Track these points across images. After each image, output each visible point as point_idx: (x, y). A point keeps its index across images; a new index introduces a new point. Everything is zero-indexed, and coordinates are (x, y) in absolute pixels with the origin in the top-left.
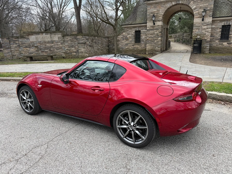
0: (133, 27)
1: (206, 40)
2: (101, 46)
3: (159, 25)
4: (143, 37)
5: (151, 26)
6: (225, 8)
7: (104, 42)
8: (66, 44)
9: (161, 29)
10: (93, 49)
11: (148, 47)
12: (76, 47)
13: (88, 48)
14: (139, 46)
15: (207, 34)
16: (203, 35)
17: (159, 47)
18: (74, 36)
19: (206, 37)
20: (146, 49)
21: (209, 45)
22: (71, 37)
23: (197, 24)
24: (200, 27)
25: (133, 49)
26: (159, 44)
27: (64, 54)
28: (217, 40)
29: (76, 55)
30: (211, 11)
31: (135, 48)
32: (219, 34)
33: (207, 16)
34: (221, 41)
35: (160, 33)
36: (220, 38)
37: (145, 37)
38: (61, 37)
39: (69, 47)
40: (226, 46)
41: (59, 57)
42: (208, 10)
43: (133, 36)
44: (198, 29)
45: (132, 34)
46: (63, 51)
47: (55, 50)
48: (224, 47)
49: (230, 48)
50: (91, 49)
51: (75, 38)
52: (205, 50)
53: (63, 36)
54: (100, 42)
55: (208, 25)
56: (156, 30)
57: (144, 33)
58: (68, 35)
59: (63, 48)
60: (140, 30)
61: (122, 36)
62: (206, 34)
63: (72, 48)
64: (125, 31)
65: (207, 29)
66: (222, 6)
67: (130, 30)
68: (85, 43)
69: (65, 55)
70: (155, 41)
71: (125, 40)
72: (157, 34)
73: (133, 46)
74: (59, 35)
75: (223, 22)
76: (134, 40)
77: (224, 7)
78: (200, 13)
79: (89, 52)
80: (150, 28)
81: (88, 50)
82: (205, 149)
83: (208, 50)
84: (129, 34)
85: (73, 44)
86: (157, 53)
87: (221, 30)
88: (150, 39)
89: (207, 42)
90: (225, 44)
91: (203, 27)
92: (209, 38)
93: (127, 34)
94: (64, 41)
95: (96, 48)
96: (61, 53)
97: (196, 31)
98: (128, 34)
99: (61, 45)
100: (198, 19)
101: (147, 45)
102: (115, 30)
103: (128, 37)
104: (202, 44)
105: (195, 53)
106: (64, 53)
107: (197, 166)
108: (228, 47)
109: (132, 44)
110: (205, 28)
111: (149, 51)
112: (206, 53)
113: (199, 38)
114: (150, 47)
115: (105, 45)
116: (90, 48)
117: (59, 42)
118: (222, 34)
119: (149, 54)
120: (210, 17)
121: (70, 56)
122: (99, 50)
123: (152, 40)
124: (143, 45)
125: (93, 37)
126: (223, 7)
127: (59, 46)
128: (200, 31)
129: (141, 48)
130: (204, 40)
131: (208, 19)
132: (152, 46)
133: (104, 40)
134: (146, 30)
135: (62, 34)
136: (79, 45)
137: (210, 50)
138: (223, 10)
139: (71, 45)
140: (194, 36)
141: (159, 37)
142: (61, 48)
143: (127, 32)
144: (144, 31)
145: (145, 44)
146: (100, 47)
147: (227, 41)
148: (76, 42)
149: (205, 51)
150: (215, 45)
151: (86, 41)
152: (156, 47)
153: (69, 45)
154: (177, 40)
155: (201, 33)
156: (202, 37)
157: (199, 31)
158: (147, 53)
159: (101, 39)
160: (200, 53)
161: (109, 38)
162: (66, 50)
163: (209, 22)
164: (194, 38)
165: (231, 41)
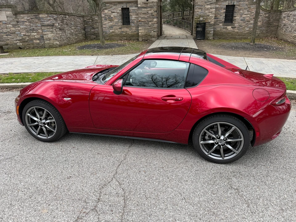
0: (118, 3)
1: (210, 23)
2: (75, 28)
3: (153, 2)
4: (133, 17)
5: (143, 2)
7: (78, 23)
8: (22, 27)
9: (156, 6)
10: (64, 34)
11: (142, 31)
12: (39, 31)
13: (58, 32)
14: (128, 30)
15: (210, 15)
16: (206, 17)
17: (155, 32)
18: (34, 14)
19: (210, 19)
20: (138, 33)
21: (212, 30)
22: (28, 15)
23: (199, 2)
24: (202, 6)
25: (121, 34)
26: (155, 27)
27: (21, 42)
28: (221, 23)
29: (41, 43)
31: (123, 32)
32: (223, 16)
34: (225, 24)
35: (156, 13)
36: (224, 20)
37: (136, 18)
38: (11, 15)
39: (28, 32)
40: (230, 31)
41: (11, 46)
43: (119, 15)
44: (200, 8)
45: (118, 13)
46: (18, 38)
47: (4, 37)
48: (228, 31)
49: (234, 33)
50: (61, 34)
51: (36, 18)
52: (209, 35)
53: (16, 14)
54: (73, 23)
55: (211, 3)
56: (150, 8)
57: (134, 12)
58: (24, 13)
59: (17, 33)
60: (128, 7)
61: (103, 14)
62: (209, 15)
63: (33, 32)
64: (107, 7)
65: (211, 9)
67: (115, 7)
68: (53, 25)
69: (21, 44)
70: (150, 23)
71: (108, 21)
72: (152, 14)
73: (120, 30)
74: (9, 13)
75: (227, 1)
76: (121, 20)
79: (60, 39)
80: (142, 5)
81: (58, 35)
82: (287, 152)
83: (212, 35)
84: (114, 12)
85: (33, 27)
86: (153, 39)
87: (225, 11)
88: (143, 20)
89: (211, 25)
90: (229, 28)
91: (206, 6)
92: (213, 21)
93: (110, 12)
94: (18, 22)
95: (69, 32)
96: (14, 42)
97: (198, 11)
98: (112, 12)
99: (13, 29)
101: (140, 28)
102: (98, 6)
103: (112, 16)
104: (206, 28)
105: (198, 39)
106: (19, 40)
107: (294, 171)
108: (233, 31)
109: (119, 26)
110: (209, 8)
111: (142, 36)
112: (210, 39)
113: (202, 21)
114: (144, 31)
115: (79, 28)
116: (60, 32)
117: (10, 24)
118: (226, 16)
119: (143, 40)
121: (30, 45)
122: (73, 35)
123: (146, 21)
124: (134, 28)
125: (63, 16)
127: (10, 31)
128: (203, 11)
129: (131, 33)
130: (208, 22)
132: (147, 30)
133: (78, 20)
134: (137, 8)
135: (12, 11)
136: (43, 28)
137: (214, 34)
139: (31, 28)
140: (196, 17)
141: (154, 18)
142: (14, 33)
143: (110, 10)
144: (133, 8)
145: (136, 27)
146: (73, 31)
147: (231, 24)
148: (37, 24)
149: (209, 37)
150: (219, 29)
151: (54, 22)
152: (151, 31)
153: (27, 28)
154: (167, 21)
155: (204, 14)
156: (206, 19)
158: (140, 39)
159: (75, 19)
160: (203, 39)
161: (85, 17)
162: (22, 35)
164: (196, 20)
165: (236, 25)
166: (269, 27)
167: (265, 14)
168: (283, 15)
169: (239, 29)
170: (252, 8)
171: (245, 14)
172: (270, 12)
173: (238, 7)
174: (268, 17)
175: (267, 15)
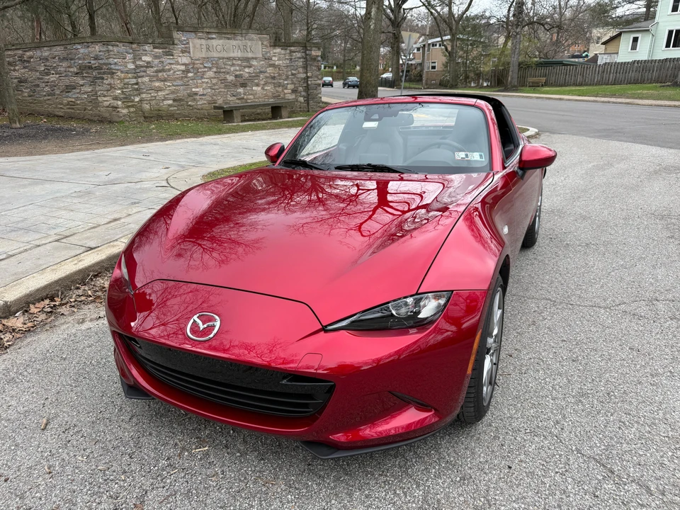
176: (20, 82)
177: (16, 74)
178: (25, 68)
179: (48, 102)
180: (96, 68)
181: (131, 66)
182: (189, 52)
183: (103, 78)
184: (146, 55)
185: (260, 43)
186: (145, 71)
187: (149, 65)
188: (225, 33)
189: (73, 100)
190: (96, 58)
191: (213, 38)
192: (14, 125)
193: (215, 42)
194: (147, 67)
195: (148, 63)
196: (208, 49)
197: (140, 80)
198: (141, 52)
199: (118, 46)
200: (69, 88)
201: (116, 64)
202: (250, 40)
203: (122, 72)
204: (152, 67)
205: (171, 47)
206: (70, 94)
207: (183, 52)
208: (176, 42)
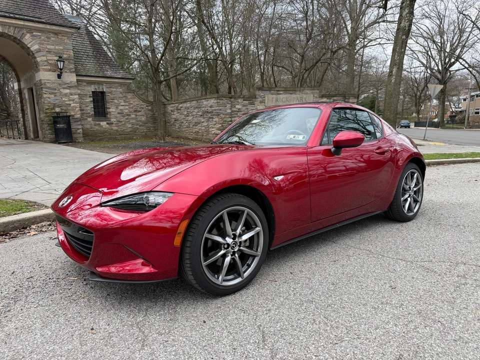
1: (73, 116)
6: (88, 61)
15: (72, 105)
16: (65, 106)
19: (73, 110)
21: (80, 127)
23: (48, 82)
24: (56, 90)
28: (89, 117)
30: (72, 61)
32: (91, 107)
33: (66, 70)
34: (97, 119)
36: (93, 113)
40: (106, 128)
42: (66, 59)
44: (53, 93)
48: (103, 129)
49: (112, 131)
52: (76, 136)
55: (70, 87)
62: (70, 105)
65: (72, 95)
66: (80, 55)
75: (93, 86)
77: (85, 58)
78: (50, 62)
83: (81, 135)
87: (92, 99)
89: (77, 120)
90: (104, 124)
91: (62, 90)
92: (78, 113)
97: (49, 98)
100: (50, 73)
104: (71, 123)
105: (63, 141)
108: (110, 129)
110: (67, 93)
112: (79, 142)
113: (60, 113)
118: (95, 107)
120: (71, 72)
126: (83, 58)
131: (68, 75)
137: (83, 134)
138: (85, 63)
140: (47, 107)
147: (105, 119)
149: (76, 138)
150: (88, 126)
155: (61, 103)
156: (65, 111)
157: (56, 98)
160: (71, 142)
163: (71, 82)
164: (47, 111)
165: (112, 120)
166: (156, 123)
167: (147, 106)
168: (170, 108)
169: (119, 126)
170: (129, 97)
171: (122, 106)
172: (152, 104)
173: (109, 94)
174: (152, 110)
175: (150, 108)
176: (175, 121)
177: (174, 116)
178: (178, 113)
179: (186, 131)
180: (210, 113)
181: (229, 111)
182: (265, 103)
183: (213, 118)
184: (238, 104)
185: (312, 95)
186: (236, 114)
187: (239, 110)
188: (289, 91)
189: (198, 130)
190: (211, 107)
191: (281, 94)
192: (161, 141)
193: (281, 96)
194: (238, 112)
195: (239, 109)
196: (277, 100)
197: (233, 119)
198: (236, 103)
199: (223, 100)
200: (197, 124)
201: (220, 110)
202: (305, 94)
203: (223, 114)
204: (241, 112)
205: (254, 100)
206: (197, 127)
207: (261, 102)
208: (257, 97)
